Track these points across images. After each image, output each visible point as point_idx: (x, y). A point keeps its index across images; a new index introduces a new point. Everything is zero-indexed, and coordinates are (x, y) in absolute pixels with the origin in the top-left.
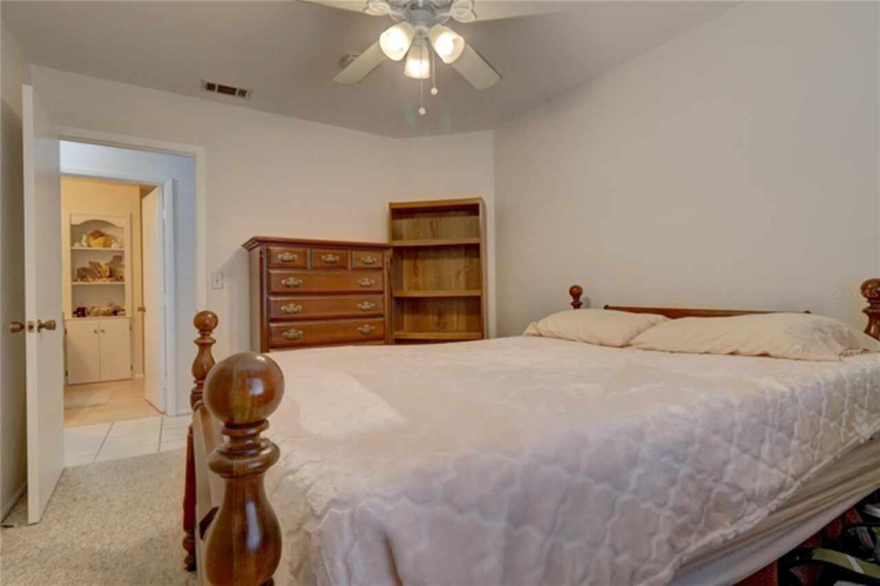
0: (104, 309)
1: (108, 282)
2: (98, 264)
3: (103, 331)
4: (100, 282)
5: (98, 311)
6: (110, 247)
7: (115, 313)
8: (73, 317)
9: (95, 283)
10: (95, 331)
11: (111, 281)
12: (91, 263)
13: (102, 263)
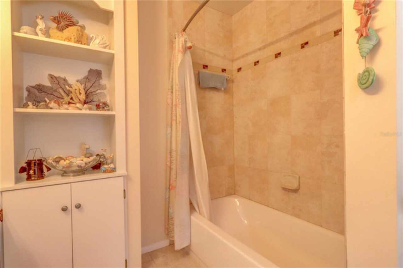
0: (79, 161)
1: (85, 110)
2: (65, 80)
3: (78, 207)
4: (71, 110)
5: (69, 166)
6: (89, 45)
7: (97, 167)
8: (18, 180)
9: (62, 111)
10: (64, 209)
11: (90, 109)
12: (51, 77)
13: (72, 79)
